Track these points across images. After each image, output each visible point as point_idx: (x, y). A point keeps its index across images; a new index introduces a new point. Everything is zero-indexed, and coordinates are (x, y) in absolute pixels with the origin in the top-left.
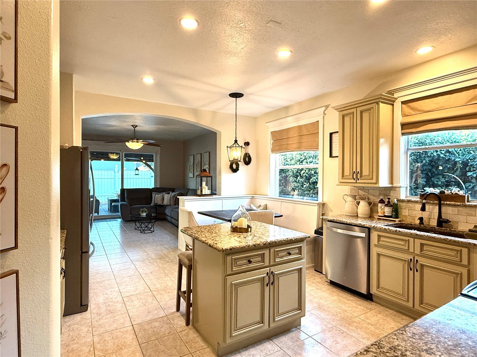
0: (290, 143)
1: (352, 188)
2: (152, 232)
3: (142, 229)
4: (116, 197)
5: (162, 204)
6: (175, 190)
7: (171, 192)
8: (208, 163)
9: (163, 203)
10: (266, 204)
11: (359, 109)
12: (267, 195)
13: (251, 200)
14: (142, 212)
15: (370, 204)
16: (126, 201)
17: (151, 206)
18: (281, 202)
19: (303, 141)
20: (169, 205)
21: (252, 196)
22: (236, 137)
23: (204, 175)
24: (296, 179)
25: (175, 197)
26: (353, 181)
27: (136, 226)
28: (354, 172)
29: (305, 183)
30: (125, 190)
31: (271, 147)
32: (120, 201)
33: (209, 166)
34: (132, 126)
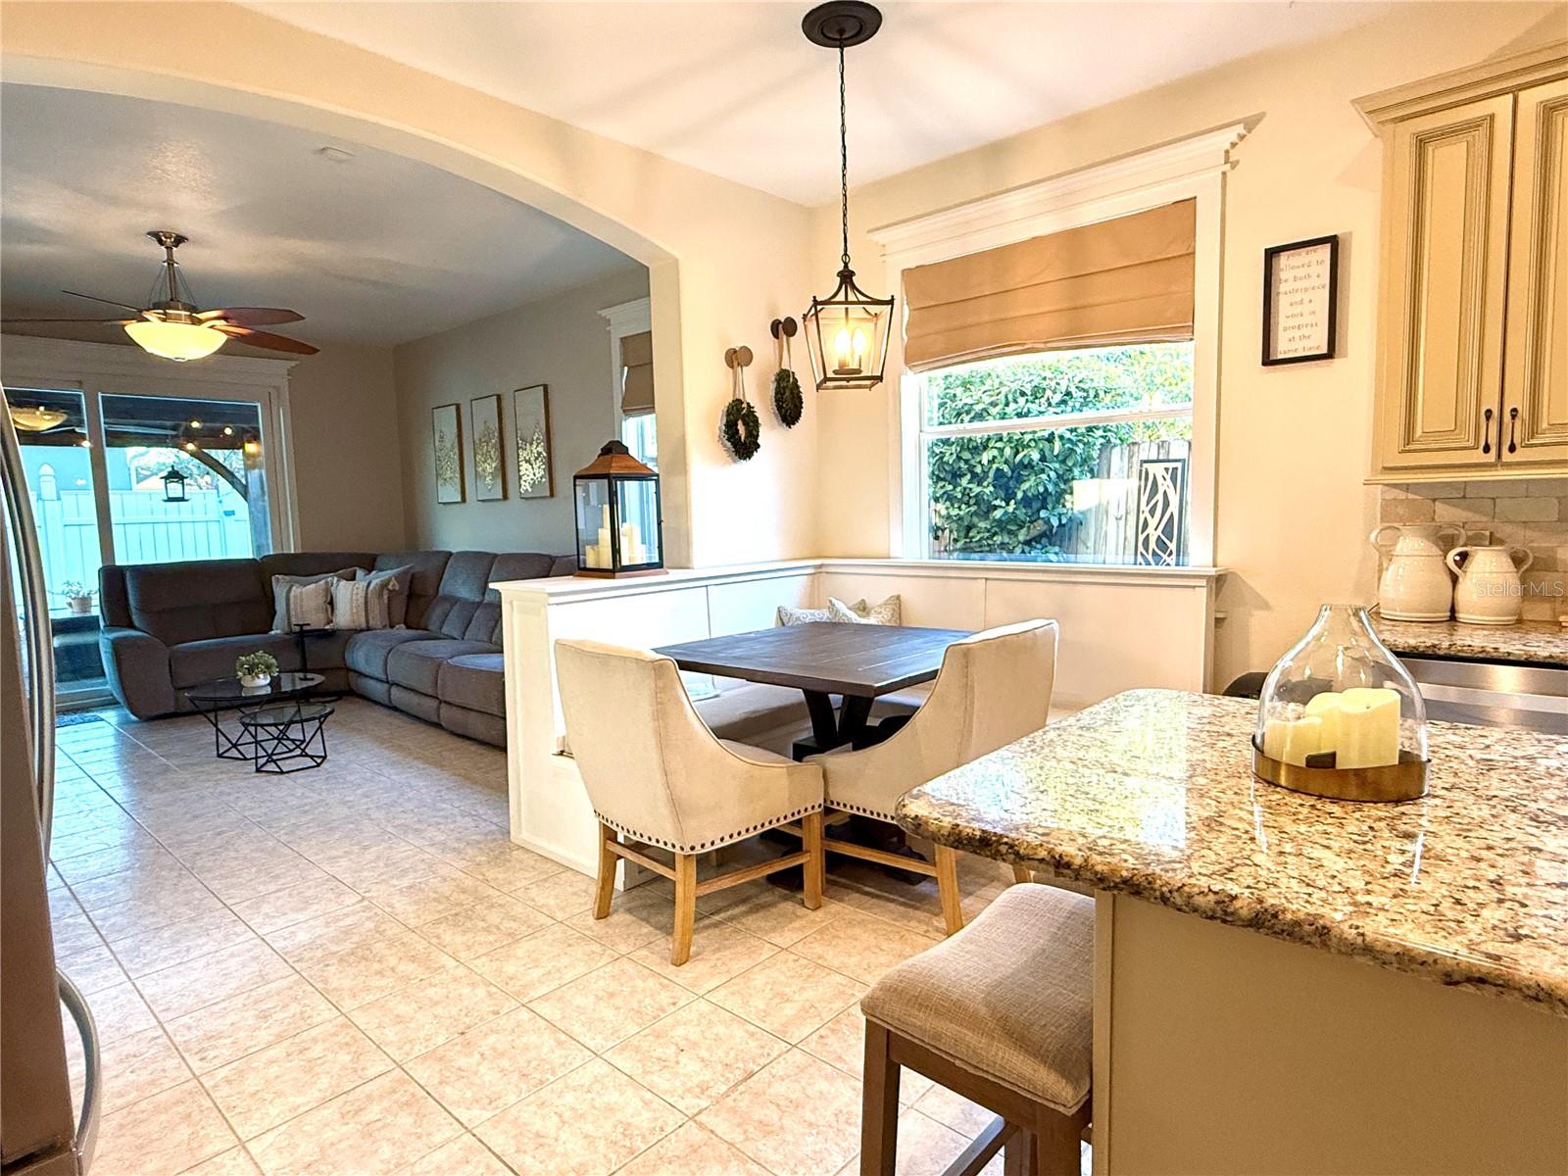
0: (1017, 314)
1: (1395, 499)
2: (319, 761)
3: (261, 753)
4: (70, 610)
5: (327, 627)
6: (378, 559)
7: (360, 573)
8: (539, 435)
9: (330, 622)
10: (895, 594)
11: (1530, 99)
12: (885, 553)
13: (813, 581)
14: (252, 670)
15: (1517, 560)
16: (137, 623)
17: (273, 636)
18: (986, 579)
19: (1091, 300)
20: (362, 631)
21: (818, 562)
22: (846, 254)
23: (621, 468)
24: (951, 487)
25: (386, 592)
26: (1479, 456)
27: (222, 739)
28: (1489, 413)
29: (997, 502)
30: (128, 574)
31: (903, 339)
32: (102, 624)
33: (549, 450)
34: (157, 236)
